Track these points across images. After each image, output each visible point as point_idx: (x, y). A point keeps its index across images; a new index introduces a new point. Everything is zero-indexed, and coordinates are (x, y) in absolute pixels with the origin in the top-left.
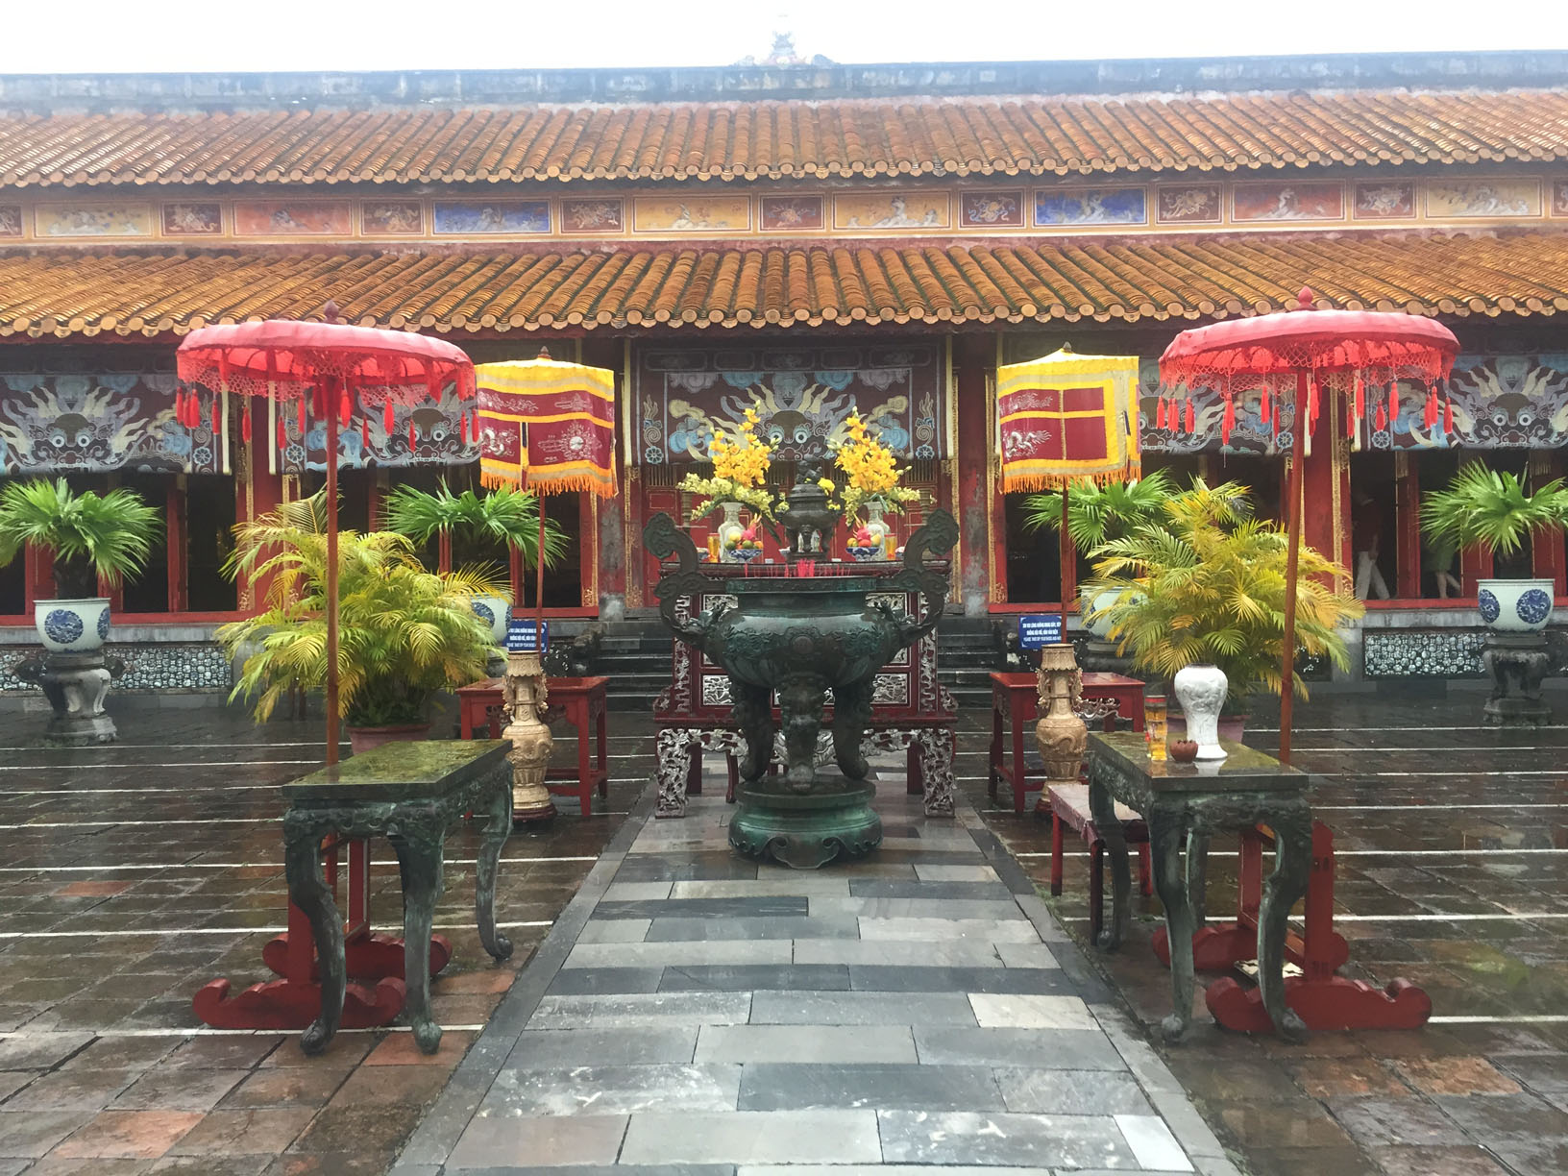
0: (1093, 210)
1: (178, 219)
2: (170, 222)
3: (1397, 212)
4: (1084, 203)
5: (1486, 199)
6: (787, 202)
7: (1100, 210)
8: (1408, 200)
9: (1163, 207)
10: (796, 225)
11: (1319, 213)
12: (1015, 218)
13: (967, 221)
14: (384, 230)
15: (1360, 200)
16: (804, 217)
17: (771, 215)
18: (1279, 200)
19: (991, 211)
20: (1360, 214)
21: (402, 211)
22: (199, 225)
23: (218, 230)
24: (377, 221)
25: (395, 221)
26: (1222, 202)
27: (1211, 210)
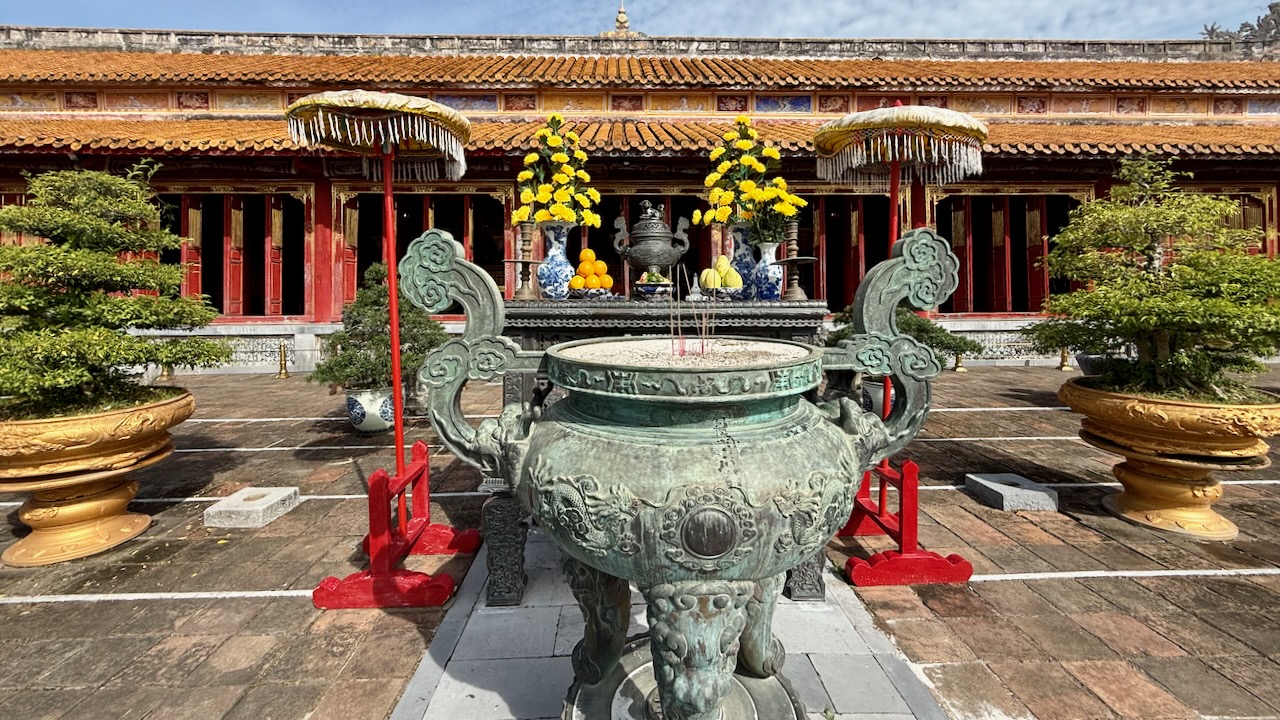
0: (785, 106)
2: (290, 103)
4: (780, 102)
6: (625, 98)
7: (788, 106)
8: (945, 106)
9: (821, 105)
10: (629, 110)
12: (744, 109)
13: (719, 110)
15: (921, 104)
16: (633, 106)
17: (616, 104)
18: (879, 103)
19: (732, 104)
26: (850, 104)
27: (845, 109)
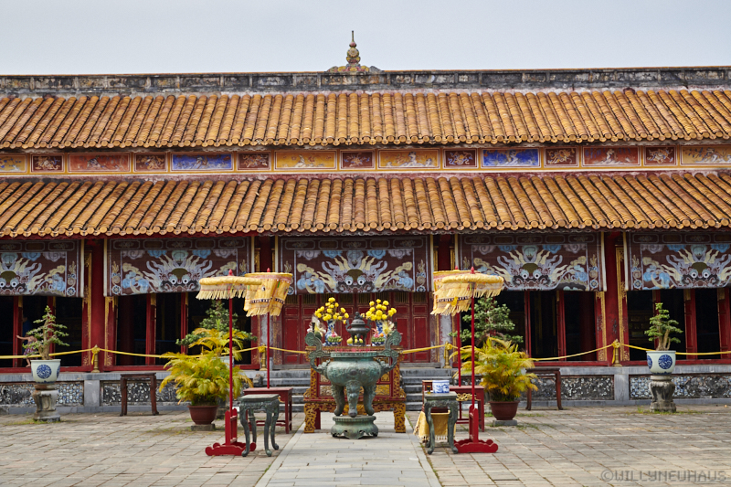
0: (512, 159)
1: (40, 163)
2: (35, 165)
3: (667, 161)
4: (508, 156)
5: (711, 155)
6: (355, 154)
7: (515, 159)
8: (672, 155)
9: (548, 158)
10: (360, 166)
11: (627, 162)
12: (472, 163)
13: (448, 164)
14: (146, 169)
15: (648, 155)
16: (364, 161)
17: (346, 161)
18: (606, 155)
19: (460, 160)
20: (648, 162)
21: (156, 159)
22: (51, 166)
23: (60, 169)
24: (143, 164)
25: (152, 164)
26: (578, 156)
27: (572, 160)
